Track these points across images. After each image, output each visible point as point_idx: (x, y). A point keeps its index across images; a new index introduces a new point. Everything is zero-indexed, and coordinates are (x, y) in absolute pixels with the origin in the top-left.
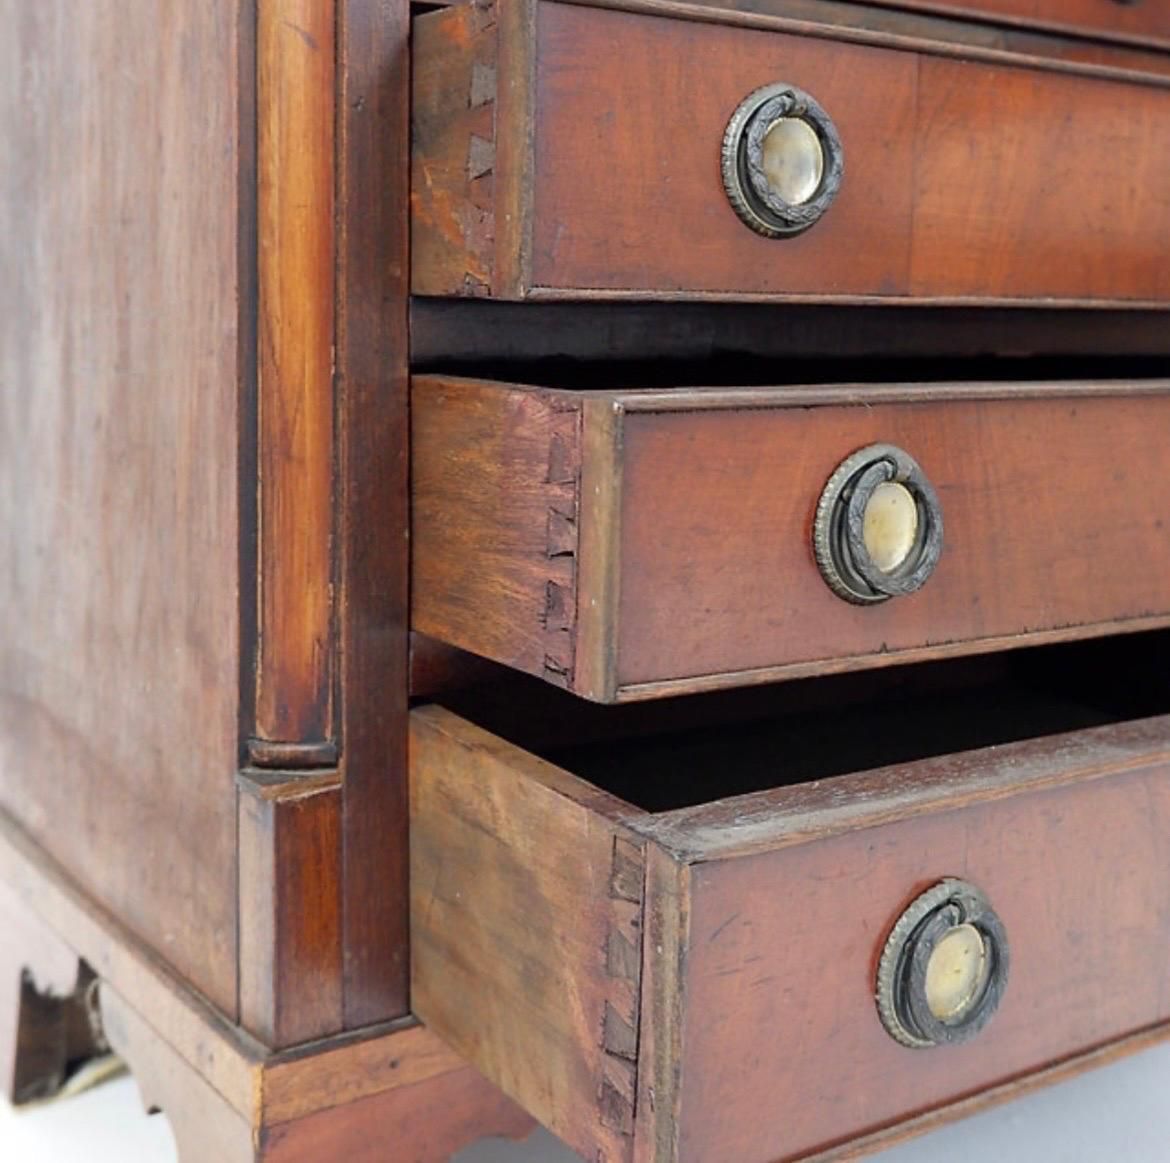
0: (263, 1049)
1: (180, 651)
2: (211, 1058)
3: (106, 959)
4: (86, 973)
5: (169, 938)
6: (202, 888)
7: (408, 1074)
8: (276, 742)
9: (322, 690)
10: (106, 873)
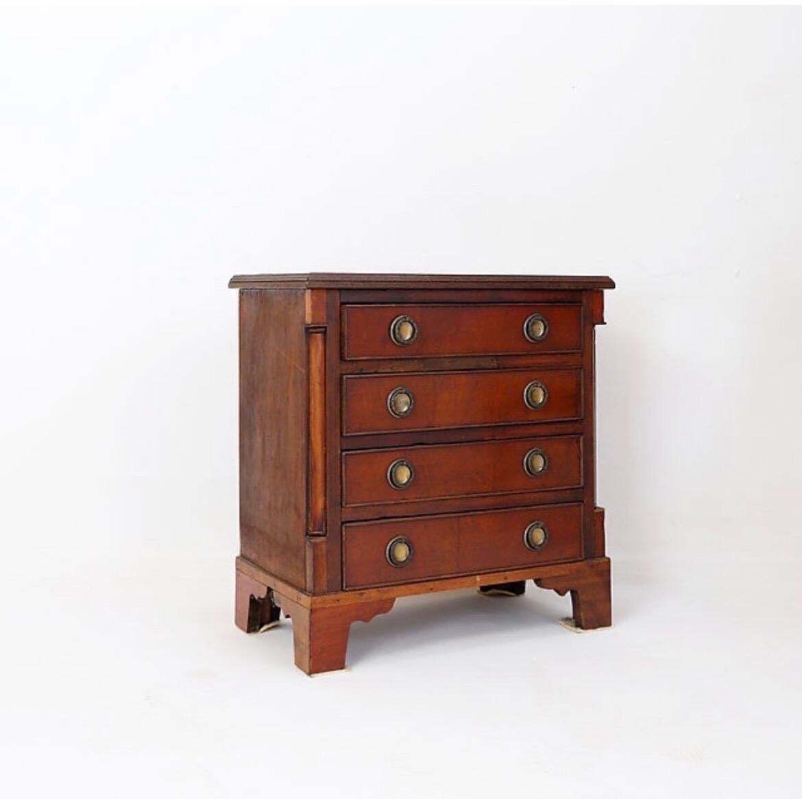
0: (311, 595)
1: (292, 512)
2: (300, 599)
3: (275, 585)
4: (269, 590)
5: (290, 577)
6: (297, 564)
7: (342, 603)
8: (313, 532)
9: (323, 520)
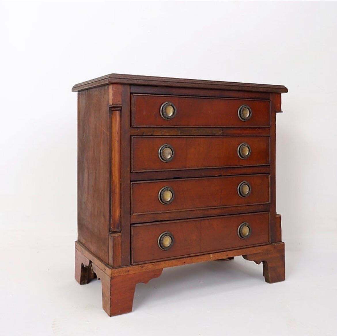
0: (111, 268)
1: (102, 217)
2: (105, 270)
3: (93, 260)
4: (90, 262)
5: (101, 256)
6: (105, 248)
7: (130, 272)
8: (113, 229)
9: (119, 222)
10: (93, 248)
